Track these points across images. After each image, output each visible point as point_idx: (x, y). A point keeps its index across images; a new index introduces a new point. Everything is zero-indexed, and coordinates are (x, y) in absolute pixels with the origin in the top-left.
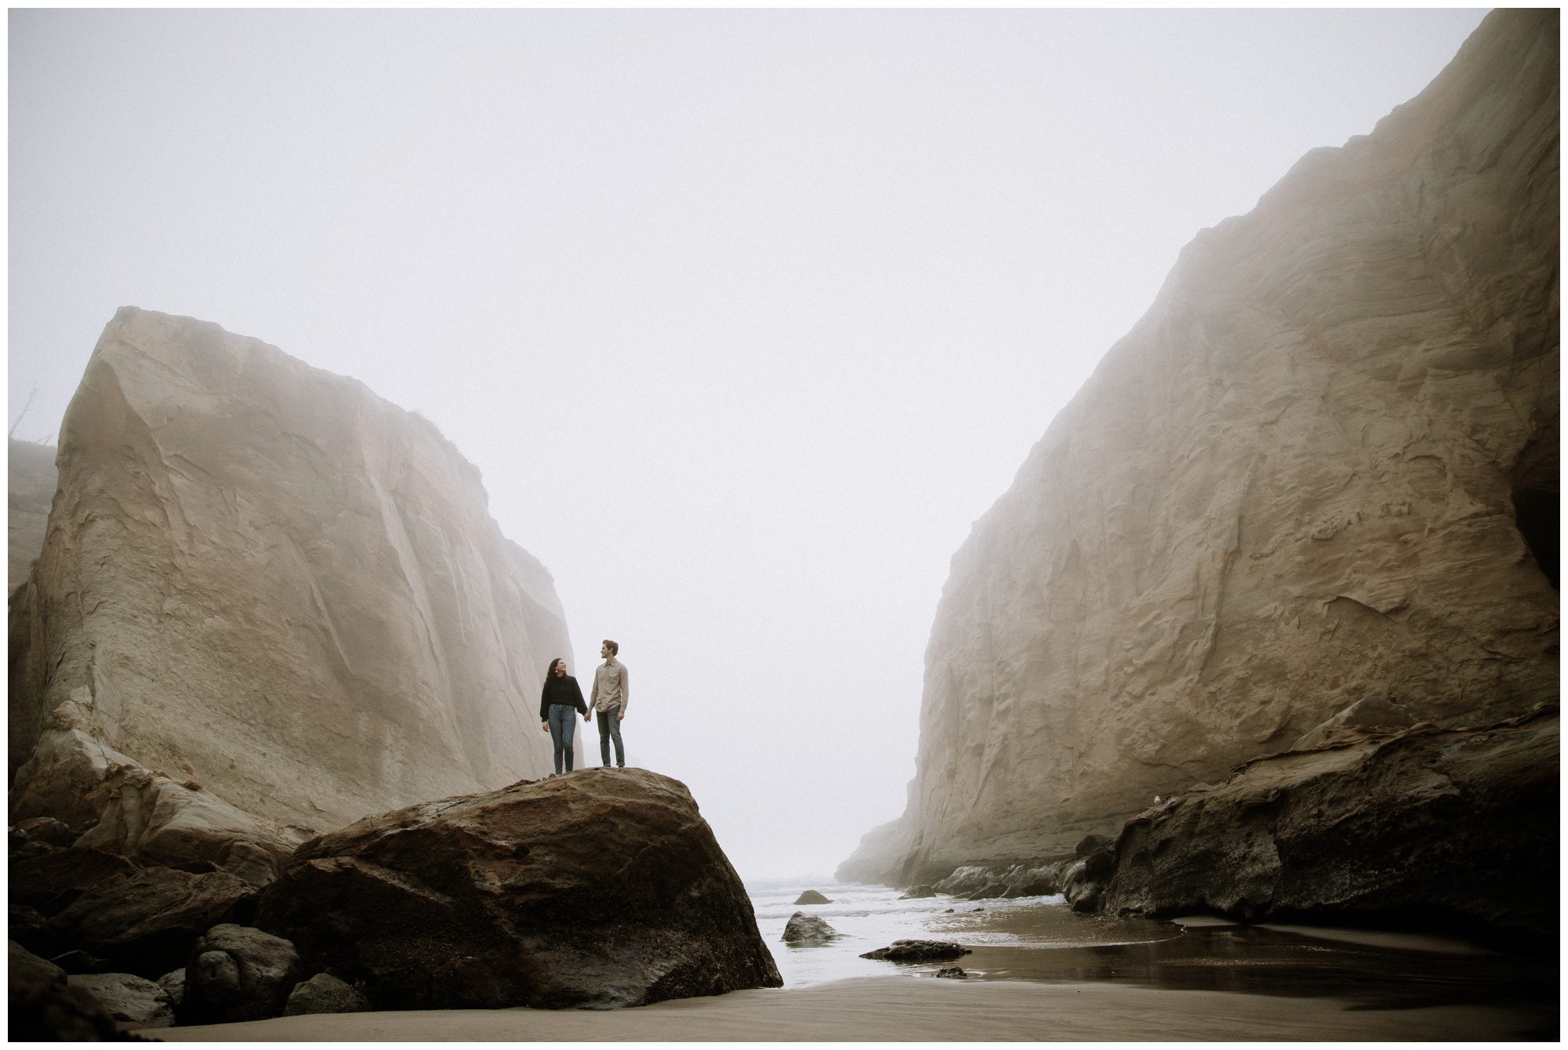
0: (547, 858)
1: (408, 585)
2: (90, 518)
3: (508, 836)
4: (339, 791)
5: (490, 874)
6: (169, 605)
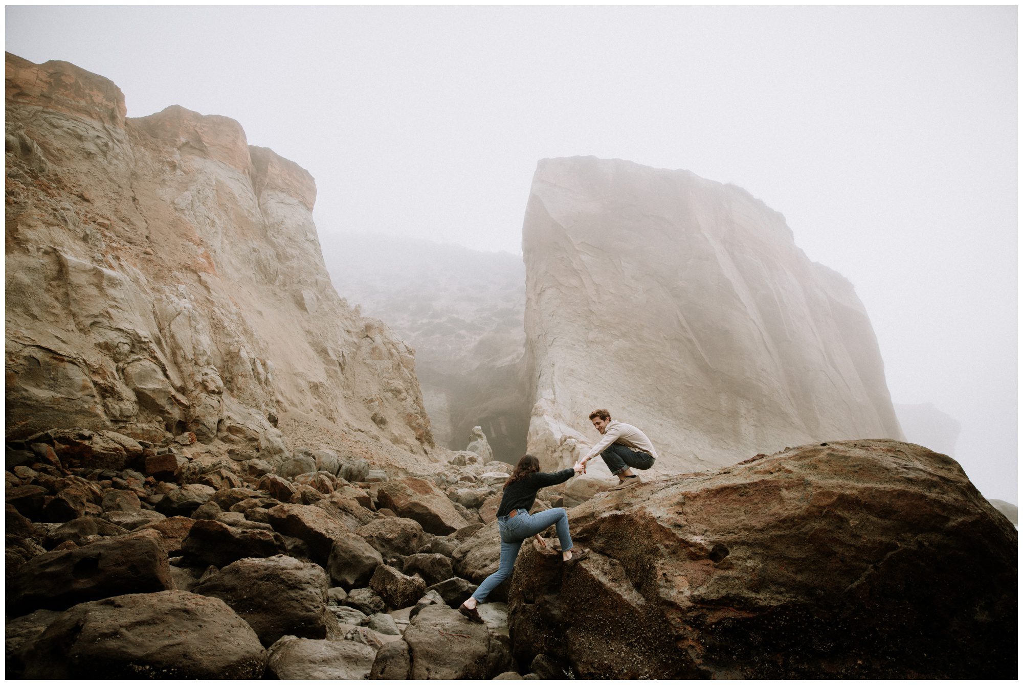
0: (750, 563)
1: (742, 303)
2: (543, 289)
4: (713, 447)
5: (680, 578)
6: (591, 336)
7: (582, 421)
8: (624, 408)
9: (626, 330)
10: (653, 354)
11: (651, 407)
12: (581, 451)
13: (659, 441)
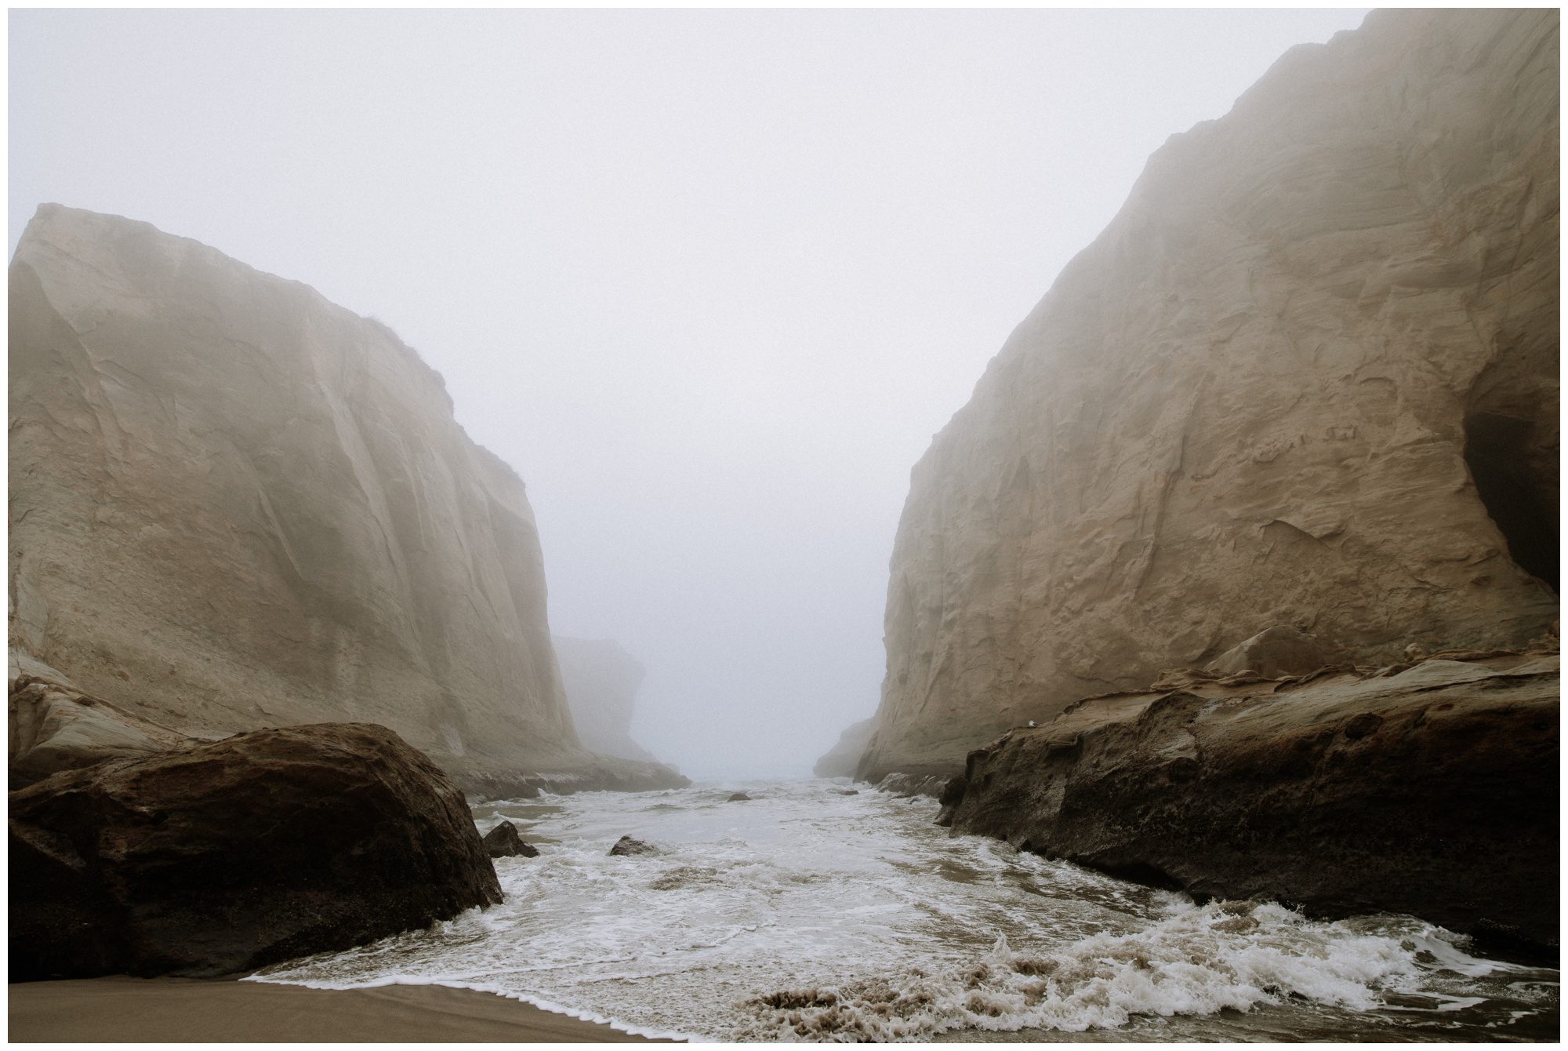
0: (183, 825)
1: (362, 491)
2: (18, 423)
3: (153, 802)
4: (288, 695)
5: (120, 841)
6: (102, 513)
7: (66, 650)
8: (146, 632)
9: (168, 512)
10: (209, 552)
11: (195, 632)
12: (54, 703)
13: (202, 685)
